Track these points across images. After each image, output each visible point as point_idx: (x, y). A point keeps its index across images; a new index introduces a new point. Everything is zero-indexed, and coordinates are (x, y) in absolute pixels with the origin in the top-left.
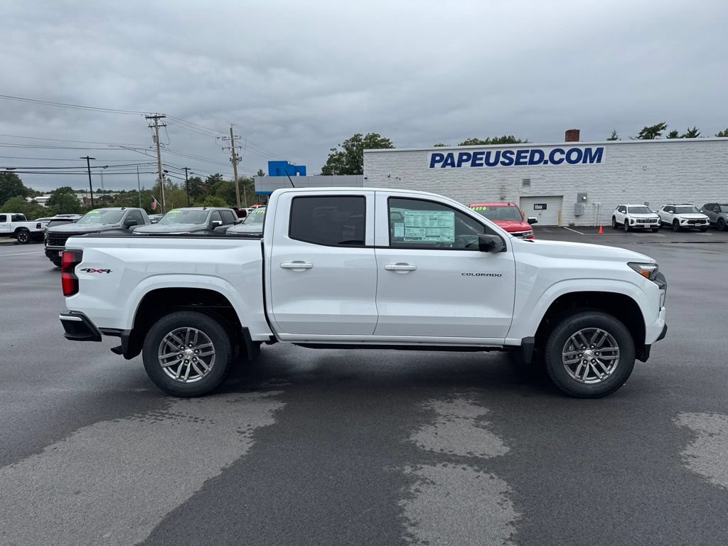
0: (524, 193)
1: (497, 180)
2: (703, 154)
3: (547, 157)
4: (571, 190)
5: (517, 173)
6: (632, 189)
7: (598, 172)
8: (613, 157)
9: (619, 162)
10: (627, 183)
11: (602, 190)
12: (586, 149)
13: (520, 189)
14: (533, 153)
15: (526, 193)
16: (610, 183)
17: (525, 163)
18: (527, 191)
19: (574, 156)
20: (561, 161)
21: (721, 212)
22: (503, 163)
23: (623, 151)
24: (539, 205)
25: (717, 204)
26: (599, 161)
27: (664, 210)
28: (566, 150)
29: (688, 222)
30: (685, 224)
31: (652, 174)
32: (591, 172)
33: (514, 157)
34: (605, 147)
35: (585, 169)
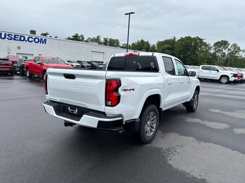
0: (18, 52)
1: (6, 45)
2: (75, 46)
3: (26, 39)
4: (37, 53)
5: (15, 44)
6: (56, 54)
7: (45, 47)
8: (50, 43)
9: (52, 45)
10: (55, 52)
11: (47, 53)
12: (41, 39)
13: (16, 50)
14: (21, 37)
15: (19, 52)
16: (49, 51)
17: (18, 40)
18: (19, 51)
19: (37, 40)
20: (32, 41)
21: (82, 63)
22: (8, 39)
23: (52, 41)
24: (24, 57)
25: (81, 61)
26: (45, 43)
27: (67, 62)
28: (34, 38)
29: (76, 66)
30: (75, 66)
31: (62, 50)
32: (43, 47)
33: (13, 37)
34: (47, 39)
35: (41, 45)
